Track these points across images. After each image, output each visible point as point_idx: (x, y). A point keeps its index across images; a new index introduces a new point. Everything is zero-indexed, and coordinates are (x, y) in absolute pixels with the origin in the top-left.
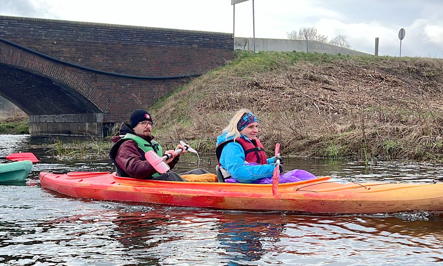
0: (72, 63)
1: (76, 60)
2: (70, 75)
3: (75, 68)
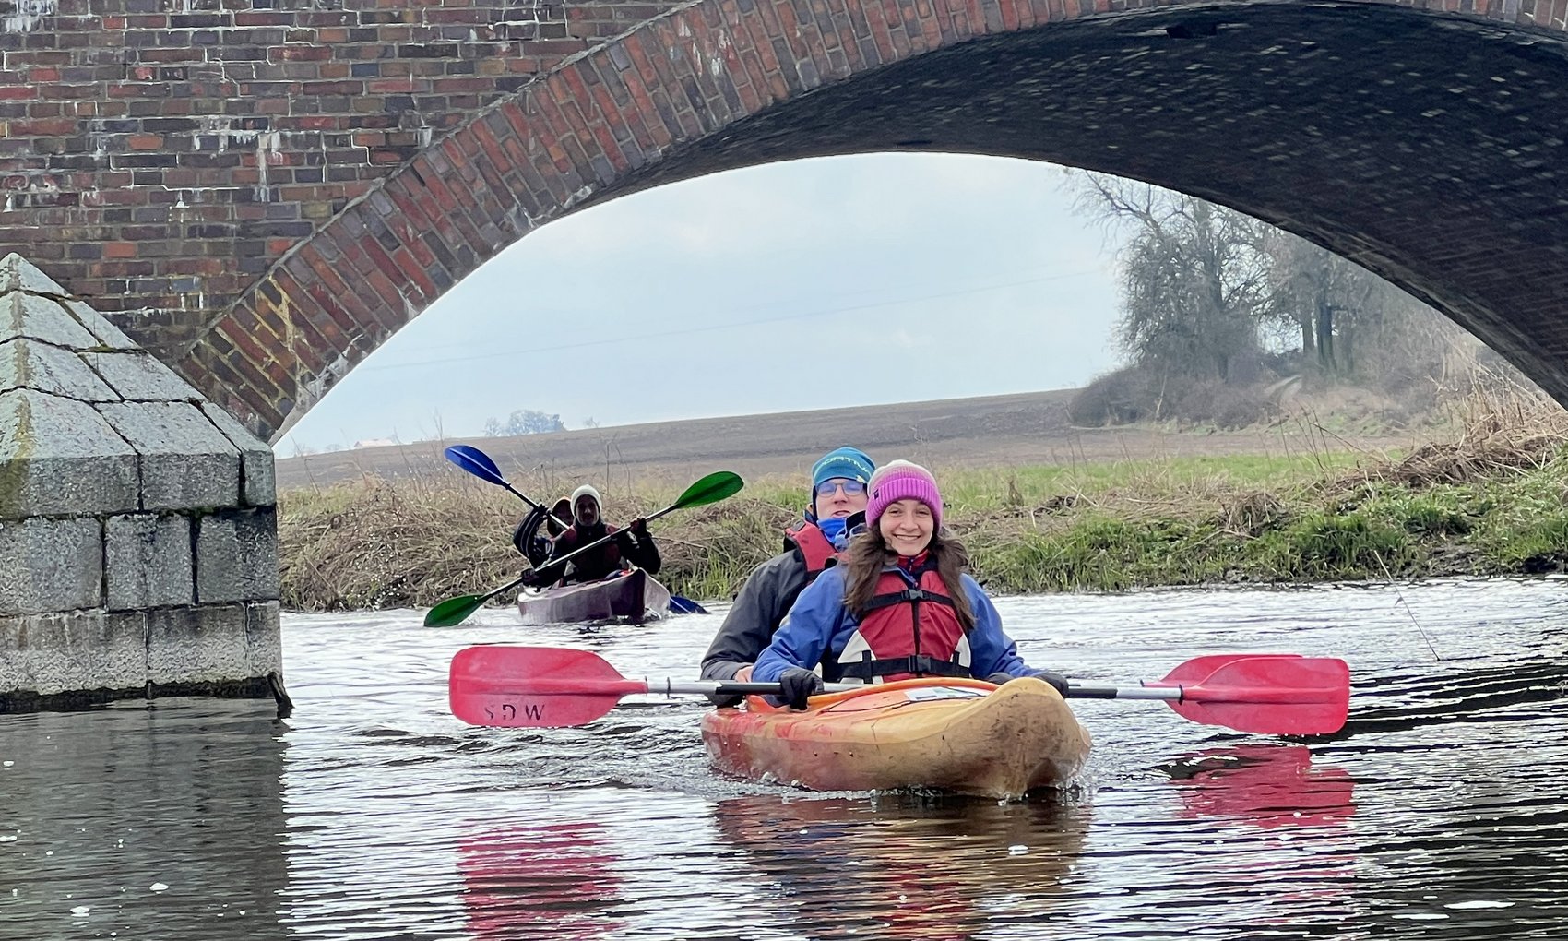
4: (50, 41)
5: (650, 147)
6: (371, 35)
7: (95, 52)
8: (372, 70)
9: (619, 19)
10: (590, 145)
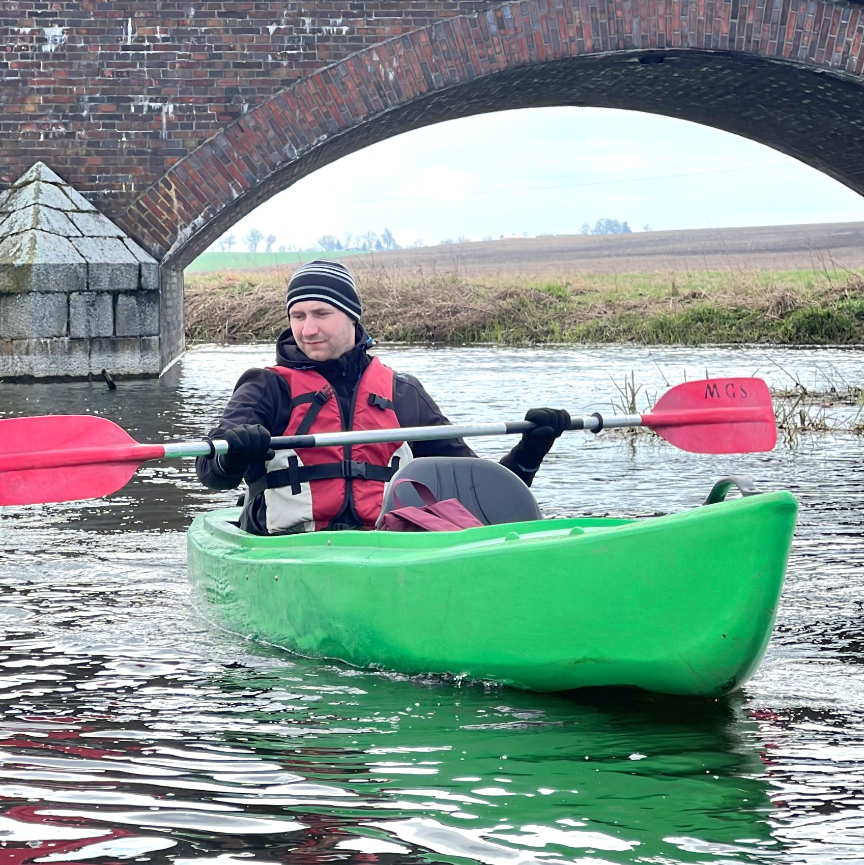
4: (63, 57)
5: (357, 115)
6: (219, 56)
7: (84, 62)
8: (219, 74)
9: (343, 51)
10: (327, 114)
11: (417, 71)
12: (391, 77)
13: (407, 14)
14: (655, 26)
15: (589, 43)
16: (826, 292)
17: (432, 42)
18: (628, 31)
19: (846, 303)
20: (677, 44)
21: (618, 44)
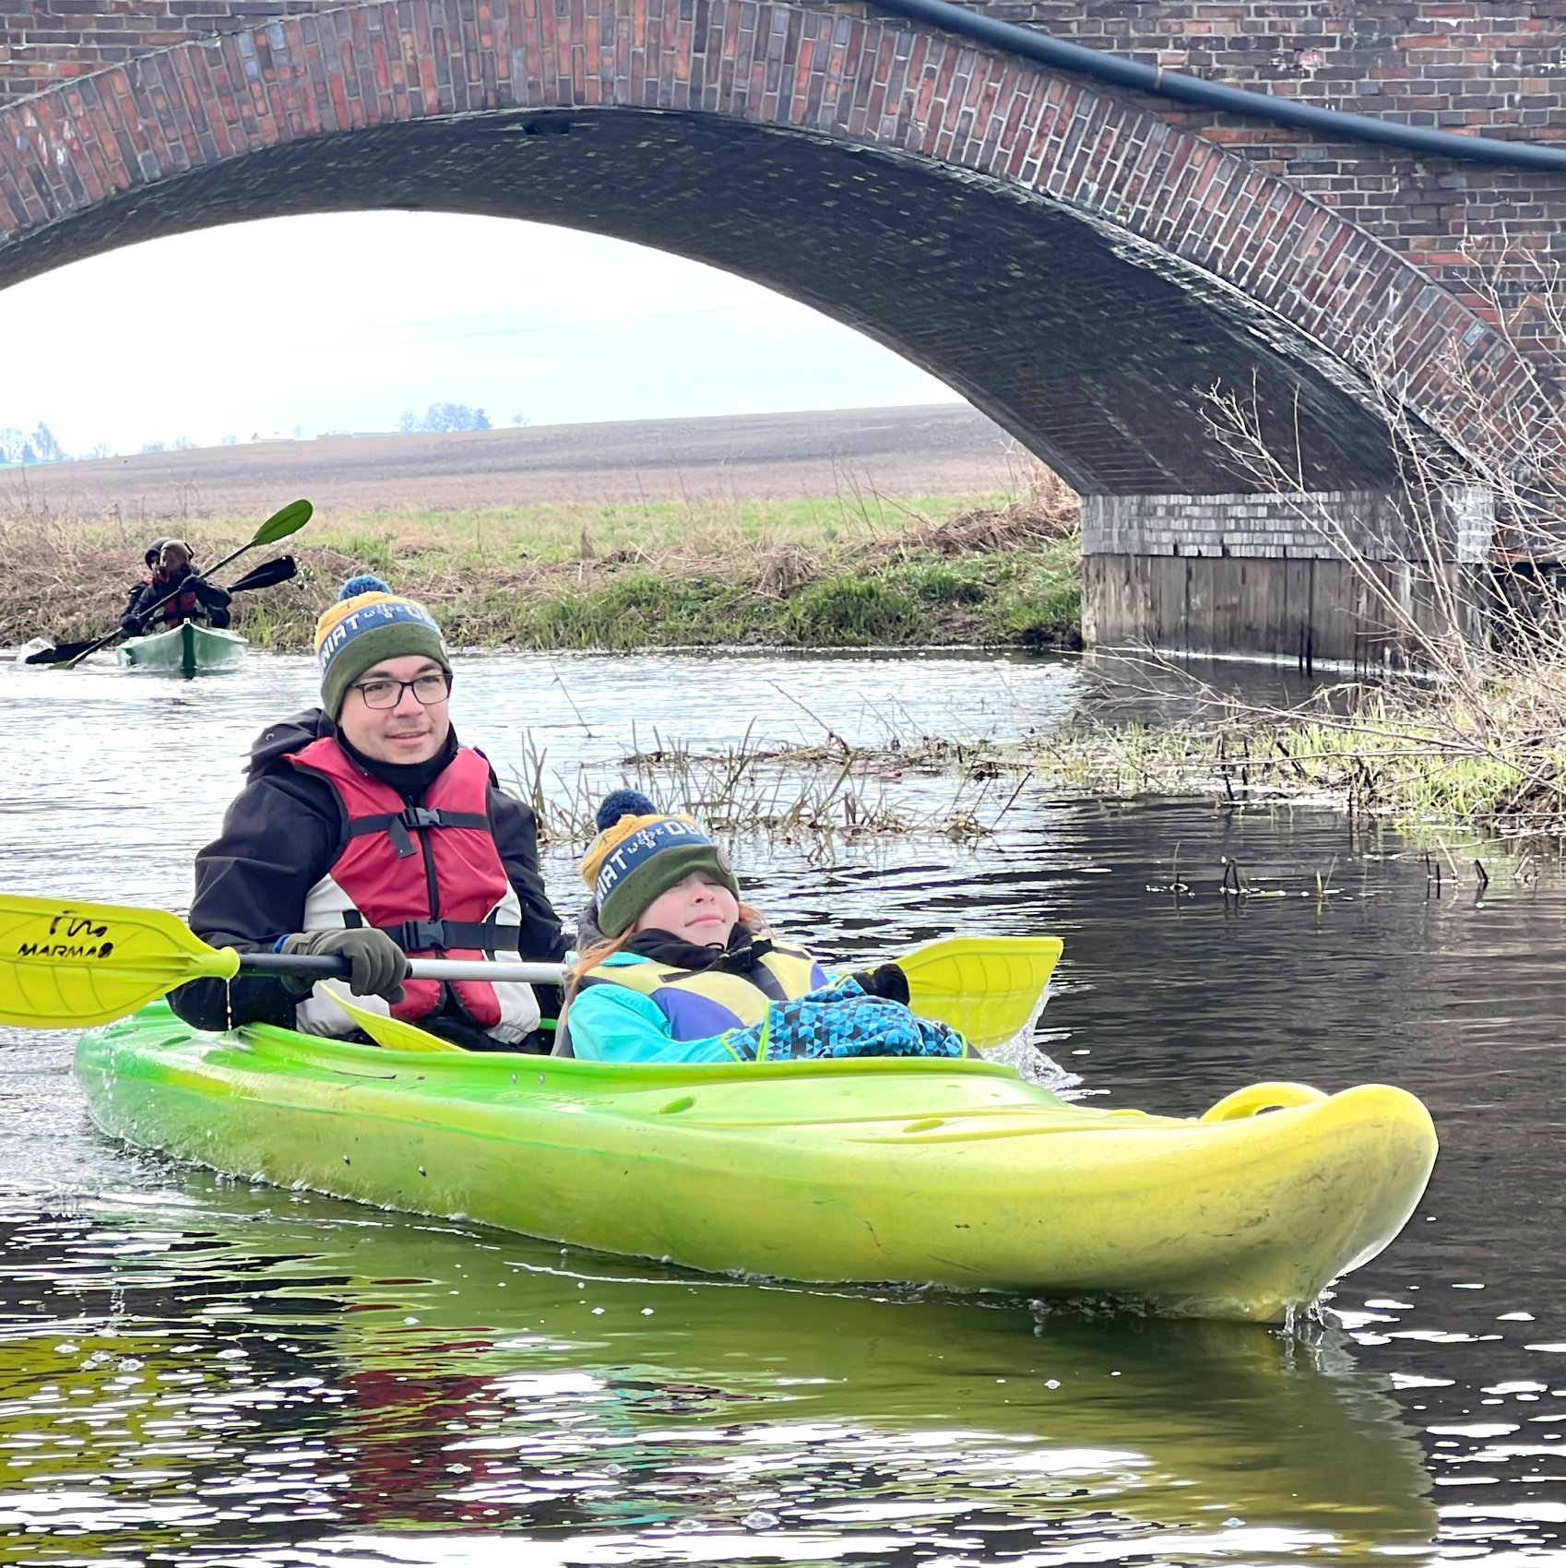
0: (1249, 87)
1: (1282, 67)
2: (1232, 192)
3: (1272, 131)
11: (109, 148)
12: (61, 157)
13: (88, 38)
14: (552, 64)
15: (430, 98)
16: (865, 549)
17: (138, 91)
18: (504, 73)
19: (901, 570)
20: (595, 98)
21: (486, 99)
